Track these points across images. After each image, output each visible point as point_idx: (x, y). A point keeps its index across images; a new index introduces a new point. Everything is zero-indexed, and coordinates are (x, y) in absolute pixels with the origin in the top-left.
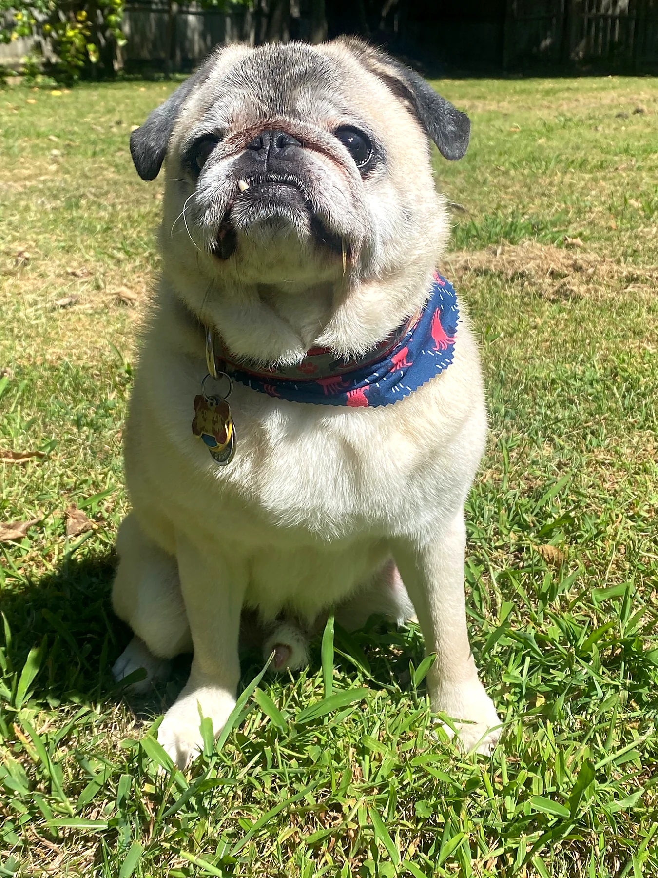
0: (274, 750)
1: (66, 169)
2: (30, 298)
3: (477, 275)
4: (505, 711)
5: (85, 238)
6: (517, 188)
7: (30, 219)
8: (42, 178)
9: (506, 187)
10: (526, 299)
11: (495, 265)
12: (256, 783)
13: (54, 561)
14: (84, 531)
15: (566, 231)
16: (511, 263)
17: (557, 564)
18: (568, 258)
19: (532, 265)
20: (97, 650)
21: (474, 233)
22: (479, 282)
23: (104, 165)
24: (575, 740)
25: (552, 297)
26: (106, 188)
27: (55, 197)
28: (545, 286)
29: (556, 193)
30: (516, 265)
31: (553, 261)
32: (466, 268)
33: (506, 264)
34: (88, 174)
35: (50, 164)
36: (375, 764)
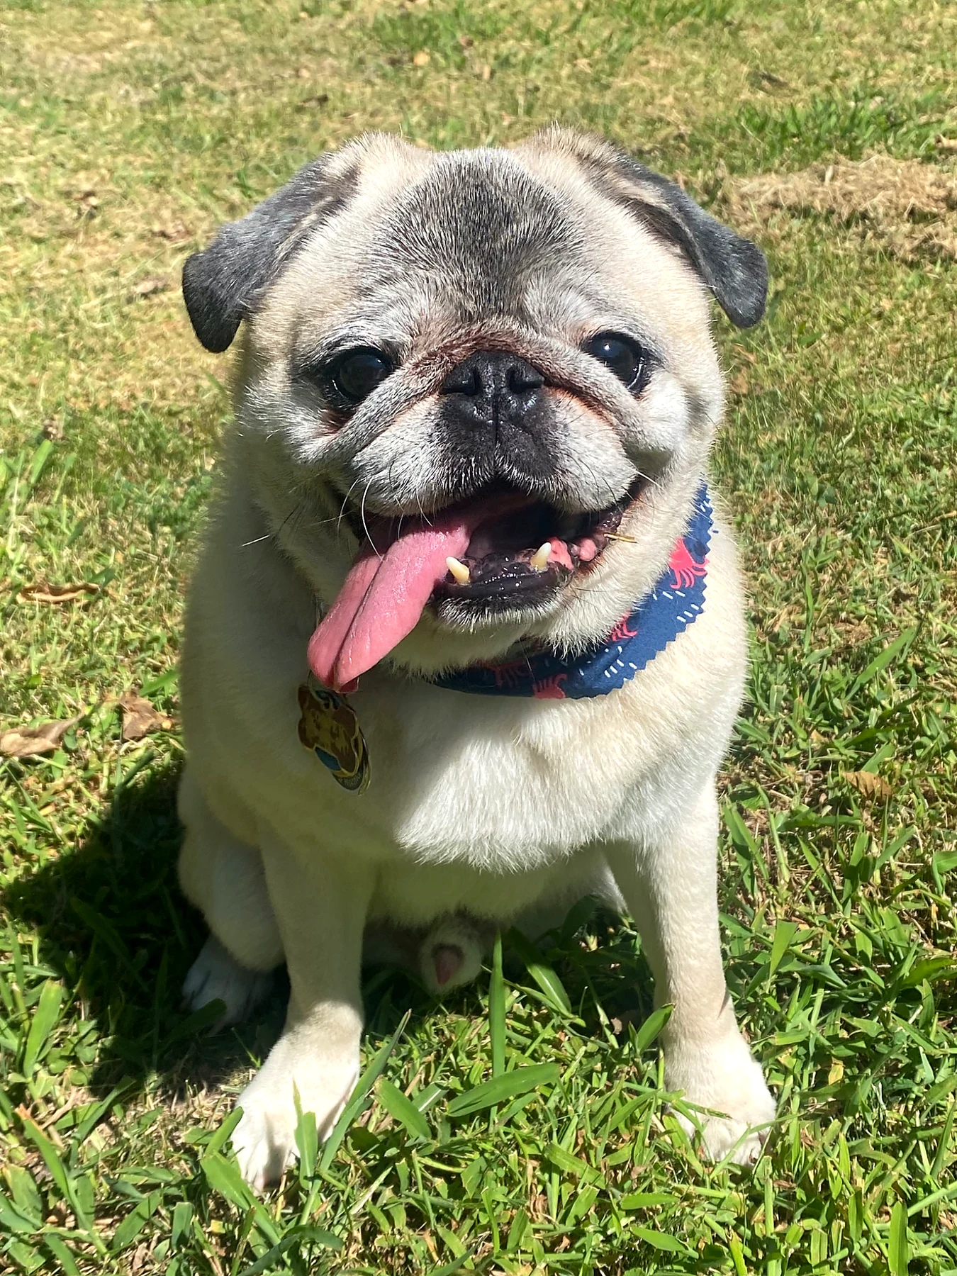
0: (411, 1164)
1: (168, 27)
2: (96, 278)
3: (793, 216)
4: (781, 1083)
5: (187, 158)
6: (866, 37)
7: (104, 129)
8: (129, 45)
9: (850, 35)
10: (867, 263)
11: (822, 200)
12: (382, 1219)
13: (103, 787)
14: (150, 732)
15: (940, 122)
16: (847, 195)
17: (881, 802)
18: (939, 184)
19: (880, 197)
20: (154, 962)
21: (793, 129)
22: (795, 230)
23: (225, 19)
24: (885, 1150)
25: (910, 257)
26: (224, 60)
27: (147, 82)
28: (899, 240)
29: (931, 46)
30: (855, 201)
31: (916, 191)
32: (775, 205)
33: (840, 199)
34: (198, 35)
35: (141, 19)
36: (567, 1189)
